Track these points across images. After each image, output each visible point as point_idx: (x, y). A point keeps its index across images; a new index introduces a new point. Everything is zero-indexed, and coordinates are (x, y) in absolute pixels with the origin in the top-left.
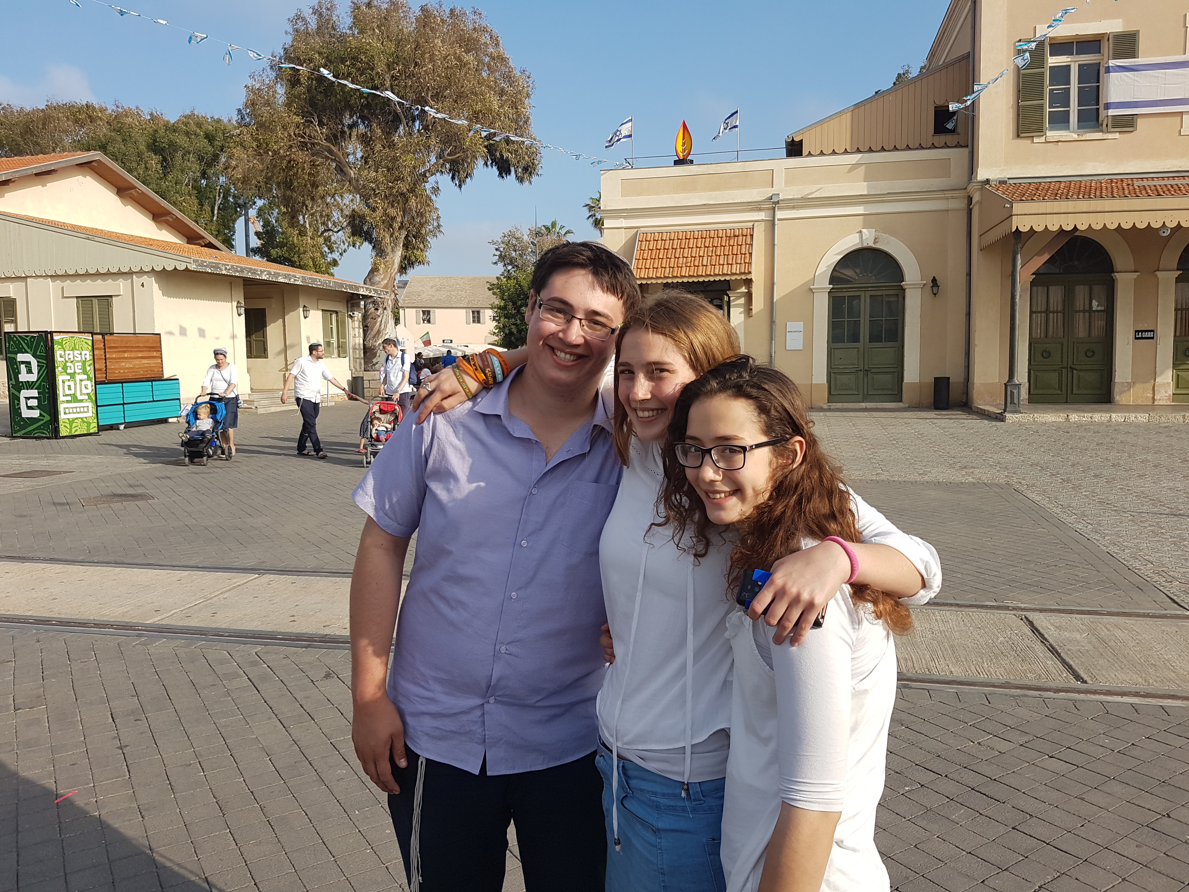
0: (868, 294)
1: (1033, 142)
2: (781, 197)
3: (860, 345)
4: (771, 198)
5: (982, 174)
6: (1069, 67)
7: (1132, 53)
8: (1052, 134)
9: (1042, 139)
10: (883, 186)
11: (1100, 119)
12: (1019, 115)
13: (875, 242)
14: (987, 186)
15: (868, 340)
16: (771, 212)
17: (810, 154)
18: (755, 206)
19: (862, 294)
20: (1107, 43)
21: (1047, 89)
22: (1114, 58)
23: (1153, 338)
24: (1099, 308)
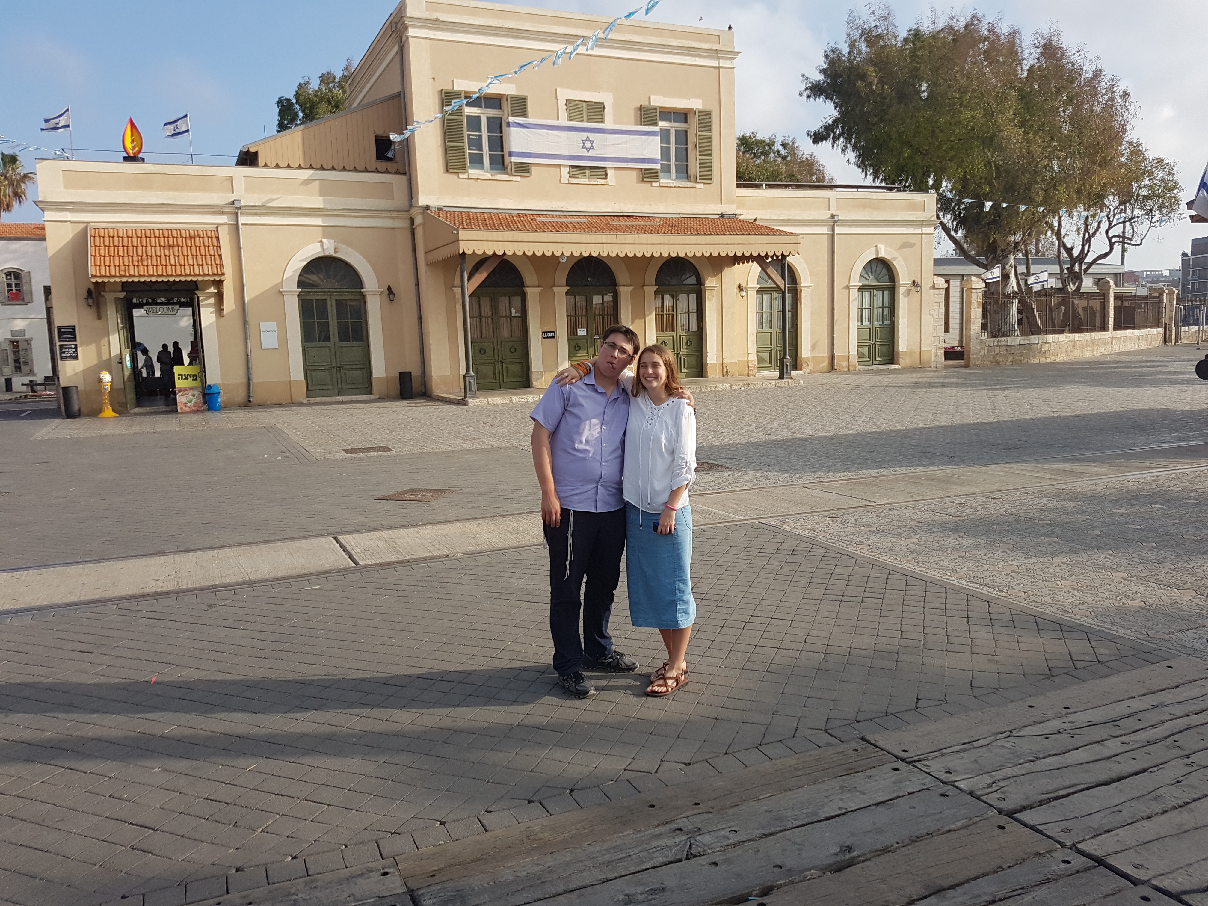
0: (334, 298)
1: (458, 177)
2: (243, 203)
3: (330, 344)
4: (233, 203)
5: (423, 200)
6: (479, 117)
7: (524, 115)
8: (473, 172)
9: (466, 176)
10: (338, 202)
11: (506, 164)
12: (446, 153)
13: (335, 252)
14: (429, 211)
15: (337, 340)
16: (233, 217)
17: (266, 166)
18: (218, 210)
19: (328, 298)
20: (506, 103)
21: (466, 133)
22: (512, 116)
23: (554, 337)
24: (517, 315)
